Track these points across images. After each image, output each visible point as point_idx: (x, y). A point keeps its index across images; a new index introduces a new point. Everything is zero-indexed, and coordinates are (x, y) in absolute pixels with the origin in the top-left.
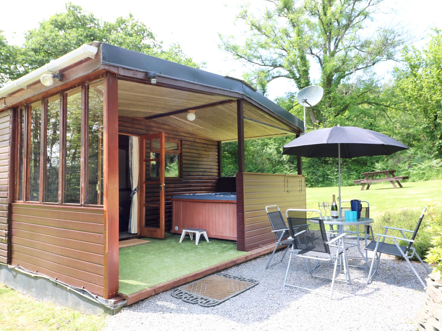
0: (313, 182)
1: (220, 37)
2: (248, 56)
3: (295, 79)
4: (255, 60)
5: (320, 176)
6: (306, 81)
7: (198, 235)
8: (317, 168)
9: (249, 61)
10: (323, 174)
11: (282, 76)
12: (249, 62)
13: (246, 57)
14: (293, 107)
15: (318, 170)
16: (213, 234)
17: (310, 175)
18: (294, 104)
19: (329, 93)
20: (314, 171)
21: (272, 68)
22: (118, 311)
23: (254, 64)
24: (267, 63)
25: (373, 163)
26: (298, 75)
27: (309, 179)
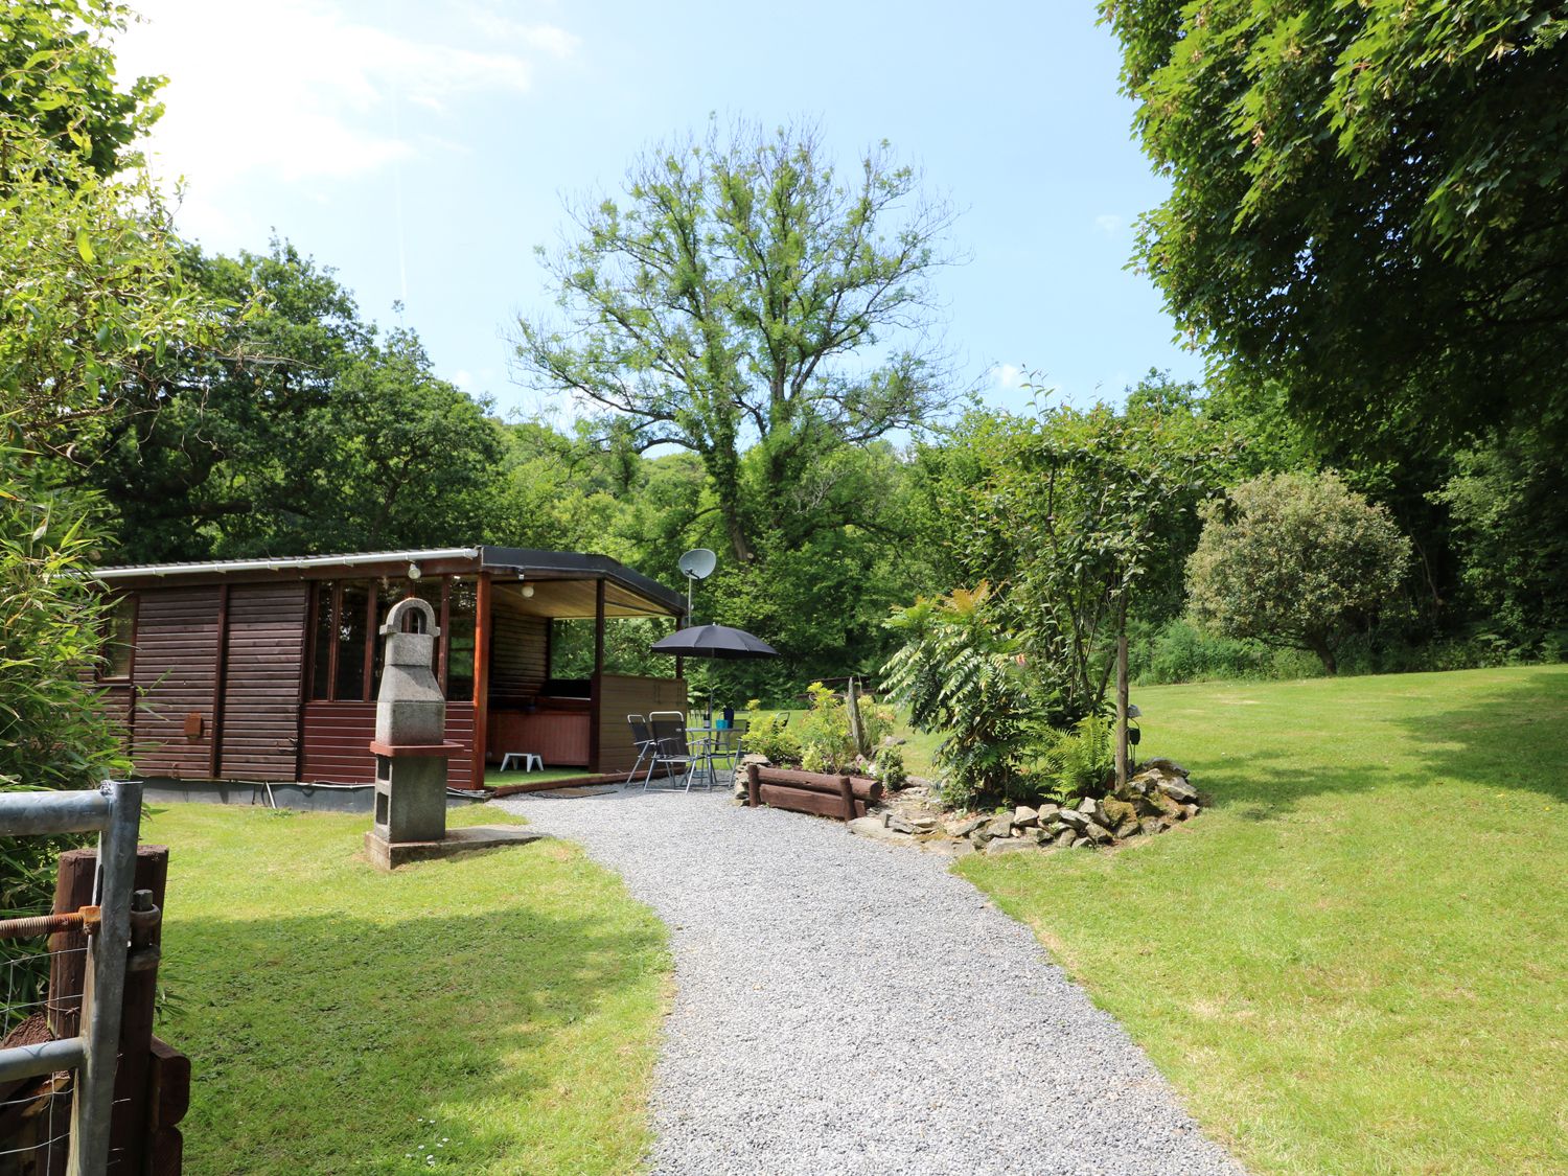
0: (732, 698)
1: (525, 332)
2: (595, 388)
3: (704, 453)
4: (608, 395)
5: (748, 686)
6: (728, 460)
7: (530, 758)
8: (744, 667)
9: (593, 395)
10: (755, 680)
11: (674, 441)
12: (594, 399)
13: (587, 386)
14: (695, 517)
15: (745, 671)
16: (550, 760)
17: (726, 682)
18: (698, 511)
19: (778, 493)
20: (736, 673)
21: (649, 418)
22: (488, 800)
23: (606, 405)
24: (638, 403)
25: (857, 661)
26: (710, 443)
27: (723, 692)
